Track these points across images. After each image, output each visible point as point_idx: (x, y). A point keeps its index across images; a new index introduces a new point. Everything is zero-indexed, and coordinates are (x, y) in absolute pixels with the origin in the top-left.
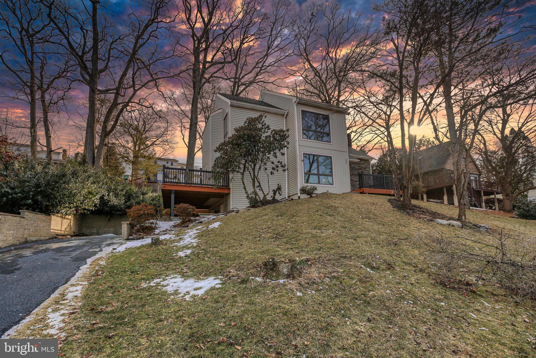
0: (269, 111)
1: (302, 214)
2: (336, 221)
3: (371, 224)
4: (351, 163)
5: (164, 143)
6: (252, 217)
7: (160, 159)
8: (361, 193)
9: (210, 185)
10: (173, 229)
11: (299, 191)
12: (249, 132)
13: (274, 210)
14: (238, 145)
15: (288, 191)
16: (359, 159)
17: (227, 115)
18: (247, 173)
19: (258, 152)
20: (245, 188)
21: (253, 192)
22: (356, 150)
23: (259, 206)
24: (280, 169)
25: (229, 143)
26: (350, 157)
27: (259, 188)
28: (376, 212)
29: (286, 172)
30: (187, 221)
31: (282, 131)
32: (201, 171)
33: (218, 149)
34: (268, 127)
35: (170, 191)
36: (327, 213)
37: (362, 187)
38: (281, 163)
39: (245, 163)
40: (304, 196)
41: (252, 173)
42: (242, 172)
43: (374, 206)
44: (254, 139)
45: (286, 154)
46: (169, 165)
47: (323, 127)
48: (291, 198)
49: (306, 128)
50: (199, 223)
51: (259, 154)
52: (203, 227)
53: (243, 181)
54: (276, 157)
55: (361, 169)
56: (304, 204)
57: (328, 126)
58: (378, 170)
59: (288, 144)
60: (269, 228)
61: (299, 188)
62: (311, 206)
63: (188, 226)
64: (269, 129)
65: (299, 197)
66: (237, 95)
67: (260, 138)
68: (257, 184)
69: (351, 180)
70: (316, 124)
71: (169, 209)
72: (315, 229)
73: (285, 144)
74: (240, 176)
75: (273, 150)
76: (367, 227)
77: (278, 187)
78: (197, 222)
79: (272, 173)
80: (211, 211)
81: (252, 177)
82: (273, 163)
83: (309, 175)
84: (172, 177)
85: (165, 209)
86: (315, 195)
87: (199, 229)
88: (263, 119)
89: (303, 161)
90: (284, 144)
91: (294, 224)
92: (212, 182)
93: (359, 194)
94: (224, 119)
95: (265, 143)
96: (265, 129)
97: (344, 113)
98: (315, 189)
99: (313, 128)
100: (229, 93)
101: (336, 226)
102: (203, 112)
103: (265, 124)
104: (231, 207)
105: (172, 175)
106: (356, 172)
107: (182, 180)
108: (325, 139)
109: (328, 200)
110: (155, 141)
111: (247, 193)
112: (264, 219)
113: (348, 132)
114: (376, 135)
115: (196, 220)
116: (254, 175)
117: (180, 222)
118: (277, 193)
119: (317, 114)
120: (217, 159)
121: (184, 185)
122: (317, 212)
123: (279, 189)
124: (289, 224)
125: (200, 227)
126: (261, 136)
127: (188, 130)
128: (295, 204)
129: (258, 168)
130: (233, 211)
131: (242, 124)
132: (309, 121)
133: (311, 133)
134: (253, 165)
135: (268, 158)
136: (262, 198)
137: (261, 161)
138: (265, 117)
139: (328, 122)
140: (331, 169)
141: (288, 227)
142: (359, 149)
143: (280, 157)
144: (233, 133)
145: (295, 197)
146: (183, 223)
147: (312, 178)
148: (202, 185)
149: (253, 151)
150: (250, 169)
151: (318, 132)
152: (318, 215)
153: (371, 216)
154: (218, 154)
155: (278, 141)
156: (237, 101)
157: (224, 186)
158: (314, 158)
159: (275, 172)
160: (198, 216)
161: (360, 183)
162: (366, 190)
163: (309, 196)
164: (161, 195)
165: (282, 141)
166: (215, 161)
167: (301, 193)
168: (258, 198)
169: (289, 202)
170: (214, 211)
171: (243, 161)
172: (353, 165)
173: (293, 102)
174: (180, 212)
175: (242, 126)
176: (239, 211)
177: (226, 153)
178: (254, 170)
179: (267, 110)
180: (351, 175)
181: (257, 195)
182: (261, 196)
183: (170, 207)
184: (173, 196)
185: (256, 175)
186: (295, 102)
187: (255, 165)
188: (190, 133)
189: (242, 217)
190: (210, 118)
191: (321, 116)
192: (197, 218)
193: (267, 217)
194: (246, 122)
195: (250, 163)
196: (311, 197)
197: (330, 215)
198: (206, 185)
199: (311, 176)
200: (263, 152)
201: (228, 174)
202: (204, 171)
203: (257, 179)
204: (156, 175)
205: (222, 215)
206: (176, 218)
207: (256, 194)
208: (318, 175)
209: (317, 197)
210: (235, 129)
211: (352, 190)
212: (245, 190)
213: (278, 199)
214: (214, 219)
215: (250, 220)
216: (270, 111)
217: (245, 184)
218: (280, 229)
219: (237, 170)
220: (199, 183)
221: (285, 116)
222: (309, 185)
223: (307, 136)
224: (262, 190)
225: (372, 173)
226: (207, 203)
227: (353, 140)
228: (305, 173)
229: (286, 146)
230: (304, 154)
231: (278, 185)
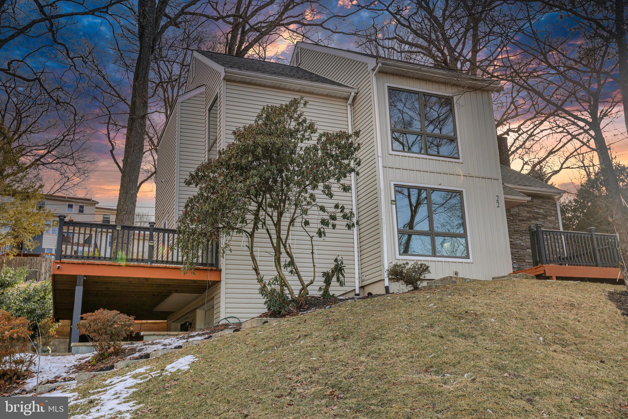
0: (312, 89)
1: (394, 334)
2: (478, 352)
3: (568, 357)
4: (510, 206)
5: (66, 160)
6: (271, 343)
7: (51, 197)
8: (539, 277)
9: (172, 262)
10: (73, 376)
11: (386, 274)
12: (267, 139)
13: (327, 322)
14: (242, 168)
15: (361, 273)
16: (528, 195)
17: (216, 99)
18: (261, 233)
19: (288, 185)
20: (256, 269)
21: (276, 279)
22: (519, 173)
23: (289, 313)
24: (341, 223)
25: (220, 163)
26: (507, 191)
27: (289, 269)
28: (579, 326)
29: (355, 229)
30: (110, 355)
31: (342, 135)
32: (152, 228)
33: (194, 179)
34: (312, 128)
35: (73, 280)
36: (456, 330)
37: (541, 262)
38: (343, 208)
39: (258, 211)
40: (399, 287)
41: (273, 232)
42: (250, 231)
43: (574, 312)
44: (278, 154)
45: (353, 187)
46: (73, 215)
47: (439, 122)
48: (368, 290)
49: (398, 127)
50: (141, 357)
51: (289, 189)
52: (151, 371)
53: (252, 253)
54: (331, 195)
55: (536, 219)
56: (400, 307)
57: (451, 119)
58: (578, 217)
59: (359, 164)
60: (314, 370)
61: (386, 267)
62: (417, 313)
63: (112, 367)
64: (314, 131)
65: (387, 289)
66: (241, 53)
67: (293, 152)
68: (284, 259)
69: (513, 245)
70: (424, 117)
71: (67, 322)
72: (426, 371)
73: (352, 164)
74: (244, 239)
75: (324, 179)
76: (559, 366)
77: (337, 266)
78: (137, 355)
79: (320, 234)
80: (173, 325)
81: (275, 241)
82: (322, 209)
83: (410, 236)
84: (81, 241)
85: (57, 320)
86: (425, 284)
87: (140, 374)
88: (301, 108)
89: (394, 202)
90: (349, 165)
91: (375, 358)
92: (177, 255)
93: (535, 281)
94: (210, 110)
95: (304, 162)
96: (305, 131)
97: (488, 91)
98: (425, 269)
99: (417, 126)
100: (221, 49)
101: (481, 364)
102: (160, 91)
103: (305, 121)
104: (223, 315)
105: (82, 236)
106: (524, 226)
107: (106, 251)
108: (445, 149)
109: (457, 297)
110: (42, 156)
111: (260, 280)
112: (302, 347)
113: (500, 130)
114: (569, 137)
115: (133, 351)
116: (279, 238)
117: (95, 358)
118: (334, 279)
119: (425, 94)
120: (191, 200)
121: (108, 262)
122: (432, 326)
123: (339, 269)
124: (362, 359)
125: (142, 370)
126: (295, 147)
127: (125, 131)
128: (377, 307)
129: (289, 220)
130: (226, 326)
131: (251, 122)
132: (406, 110)
133: (411, 138)
134: (275, 214)
135: (312, 196)
136: (296, 293)
137: (296, 205)
138: (305, 104)
139: (452, 111)
140: (463, 217)
141: (362, 368)
142: (527, 170)
143: (339, 196)
144: (232, 141)
145: (378, 289)
146: (101, 358)
147: (417, 243)
148: (152, 262)
149: (275, 181)
150: (269, 222)
151: (429, 136)
152: (434, 335)
153: (567, 336)
154: (194, 191)
155: (336, 158)
156: (240, 68)
157: (205, 265)
158: (419, 194)
159: (328, 230)
160: (139, 338)
161: (534, 251)
162: (550, 268)
163: (410, 288)
164: (50, 287)
165: (343, 159)
166: (187, 206)
167: (390, 279)
168: (287, 292)
169: (362, 302)
170: (179, 325)
171: (253, 206)
172: (516, 209)
173: (370, 69)
174: (95, 331)
175: (251, 125)
176: (240, 324)
177: (214, 188)
178: (278, 225)
179: (308, 89)
180: (512, 233)
181: (286, 285)
182: (295, 287)
183: (70, 317)
184: (79, 291)
185: (283, 237)
186: (373, 70)
187: (280, 214)
188: (128, 138)
189: (249, 341)
190: (178, 107)
191: (434, 99)
192: (138, 345)
193: (308, 342)
194: (259, 117)
195: (269, 210)
196: (416, 288)
197: (463, 336)
198: (162, 262)
199: (414, 237)
200: (298, 184)
201: (218, 237)
202: (159, 230)
203: (285, 246)
204: (39, 238)
205: (198, 335)
206: (83, 347)
207: (283, 283)
208: (432, 234)
209: (429, 288)
210: (234, 133)
211: (517, 270)
212: (258, 274)
213: (337, 294)
214: (180, 347)
215: (267, 349)
216: (317, 90)
217: (258, 259)
218: (342, 373)
219: (239, 225)
220: (146, 257)
221: (350, 101)
222: (411, 261)
223: (402, 144)
224: (297, 272)
225: (564, 225)
226: (164, 306)
227: (513, 149)
228: (399, 232)
229: (353, 170)
230: (396, 186)
231: (336, 260)
